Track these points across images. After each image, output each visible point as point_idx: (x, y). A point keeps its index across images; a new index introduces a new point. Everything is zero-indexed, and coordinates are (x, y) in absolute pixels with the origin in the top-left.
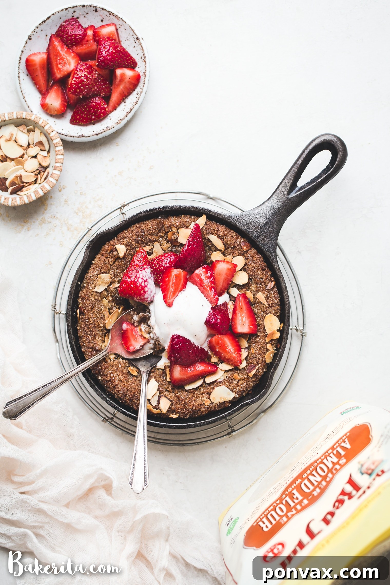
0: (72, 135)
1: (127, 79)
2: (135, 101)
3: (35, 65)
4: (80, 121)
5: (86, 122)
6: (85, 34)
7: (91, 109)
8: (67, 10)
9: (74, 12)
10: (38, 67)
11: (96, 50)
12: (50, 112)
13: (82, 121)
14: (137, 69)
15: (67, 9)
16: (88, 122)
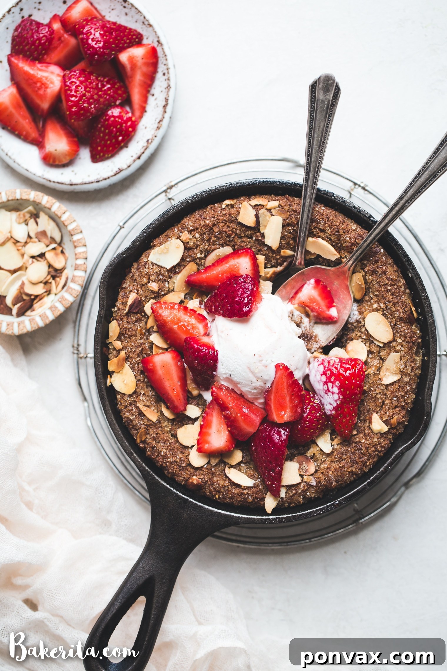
0: (106, 176)
1: (140, 62)
2: (166, 85)
3: (6, 108)
4: (105, 152)
5: (113, 150)
6: (52, 32)
7: (112, 128)
8: (11, 12)
9: (21, 10)
10: (11, 109)
11: (78, 44)
12: (59, 161)
13: (108, 151)
14: (145, 42)
15: (9, 11)
16: (116, 148)
